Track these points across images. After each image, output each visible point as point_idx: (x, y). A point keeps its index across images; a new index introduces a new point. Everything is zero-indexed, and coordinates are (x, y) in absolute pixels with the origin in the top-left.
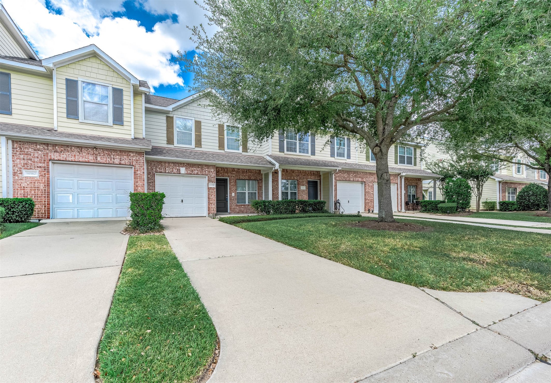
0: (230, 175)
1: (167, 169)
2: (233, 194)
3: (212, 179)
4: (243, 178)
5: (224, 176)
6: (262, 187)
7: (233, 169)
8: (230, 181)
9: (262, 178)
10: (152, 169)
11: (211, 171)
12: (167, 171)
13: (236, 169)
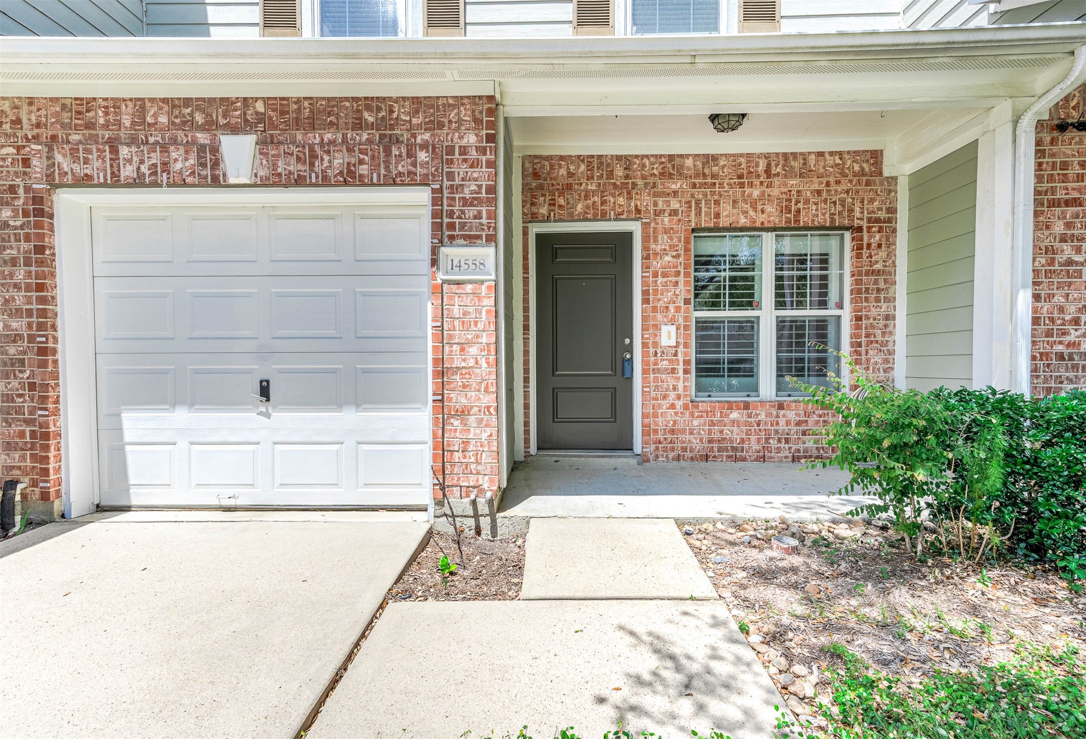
0: (645, 200)
1: (124, 151)
2: (668, 336)
3: (471, 211)
4: (743, 221)
5: (604, 217)
6: (887, 274)
7: (671, 158)
8: (645, 248)
9: (892, 210)
10: (26, 162)
11: (464, 151)
12: (128, 172)
13: (689, 162)
